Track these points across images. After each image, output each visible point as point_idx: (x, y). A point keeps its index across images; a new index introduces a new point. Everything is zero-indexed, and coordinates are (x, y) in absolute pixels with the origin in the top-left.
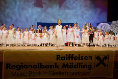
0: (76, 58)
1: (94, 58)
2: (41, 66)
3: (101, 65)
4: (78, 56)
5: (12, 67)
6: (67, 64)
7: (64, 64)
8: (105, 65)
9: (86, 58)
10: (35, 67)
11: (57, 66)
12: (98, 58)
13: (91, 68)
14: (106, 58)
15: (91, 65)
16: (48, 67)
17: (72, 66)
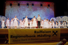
0: (43, 32)
1: (52, 32)
2: (27, 36)
3: (55, 35)
4: (44, 31)
5: (13, 37)
6: (40, 35)
7: (38, 35)
8: (56, 35)
9: (48, 32)
10: (24, 37)
11: (35, 36)
12: (54, 32)
13: (50, 36)
14: (57, 32)
15: (50, 35)
16: (30, 36)
17: (42, 36)
